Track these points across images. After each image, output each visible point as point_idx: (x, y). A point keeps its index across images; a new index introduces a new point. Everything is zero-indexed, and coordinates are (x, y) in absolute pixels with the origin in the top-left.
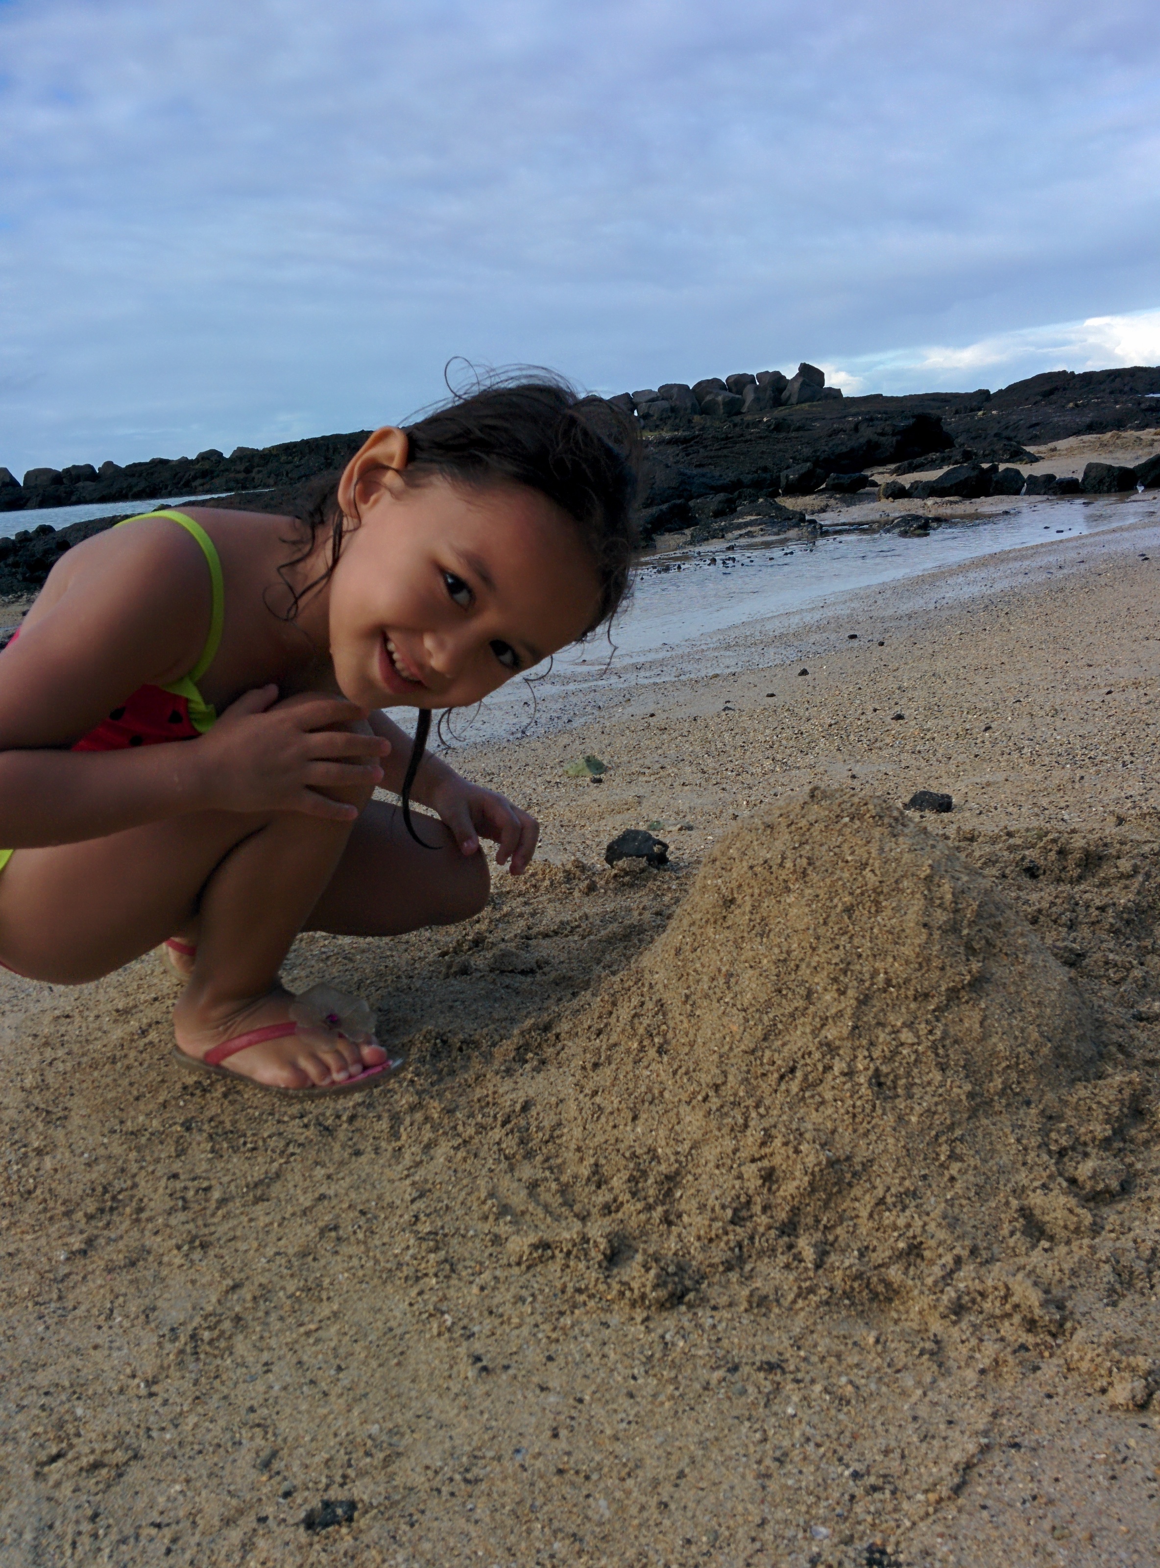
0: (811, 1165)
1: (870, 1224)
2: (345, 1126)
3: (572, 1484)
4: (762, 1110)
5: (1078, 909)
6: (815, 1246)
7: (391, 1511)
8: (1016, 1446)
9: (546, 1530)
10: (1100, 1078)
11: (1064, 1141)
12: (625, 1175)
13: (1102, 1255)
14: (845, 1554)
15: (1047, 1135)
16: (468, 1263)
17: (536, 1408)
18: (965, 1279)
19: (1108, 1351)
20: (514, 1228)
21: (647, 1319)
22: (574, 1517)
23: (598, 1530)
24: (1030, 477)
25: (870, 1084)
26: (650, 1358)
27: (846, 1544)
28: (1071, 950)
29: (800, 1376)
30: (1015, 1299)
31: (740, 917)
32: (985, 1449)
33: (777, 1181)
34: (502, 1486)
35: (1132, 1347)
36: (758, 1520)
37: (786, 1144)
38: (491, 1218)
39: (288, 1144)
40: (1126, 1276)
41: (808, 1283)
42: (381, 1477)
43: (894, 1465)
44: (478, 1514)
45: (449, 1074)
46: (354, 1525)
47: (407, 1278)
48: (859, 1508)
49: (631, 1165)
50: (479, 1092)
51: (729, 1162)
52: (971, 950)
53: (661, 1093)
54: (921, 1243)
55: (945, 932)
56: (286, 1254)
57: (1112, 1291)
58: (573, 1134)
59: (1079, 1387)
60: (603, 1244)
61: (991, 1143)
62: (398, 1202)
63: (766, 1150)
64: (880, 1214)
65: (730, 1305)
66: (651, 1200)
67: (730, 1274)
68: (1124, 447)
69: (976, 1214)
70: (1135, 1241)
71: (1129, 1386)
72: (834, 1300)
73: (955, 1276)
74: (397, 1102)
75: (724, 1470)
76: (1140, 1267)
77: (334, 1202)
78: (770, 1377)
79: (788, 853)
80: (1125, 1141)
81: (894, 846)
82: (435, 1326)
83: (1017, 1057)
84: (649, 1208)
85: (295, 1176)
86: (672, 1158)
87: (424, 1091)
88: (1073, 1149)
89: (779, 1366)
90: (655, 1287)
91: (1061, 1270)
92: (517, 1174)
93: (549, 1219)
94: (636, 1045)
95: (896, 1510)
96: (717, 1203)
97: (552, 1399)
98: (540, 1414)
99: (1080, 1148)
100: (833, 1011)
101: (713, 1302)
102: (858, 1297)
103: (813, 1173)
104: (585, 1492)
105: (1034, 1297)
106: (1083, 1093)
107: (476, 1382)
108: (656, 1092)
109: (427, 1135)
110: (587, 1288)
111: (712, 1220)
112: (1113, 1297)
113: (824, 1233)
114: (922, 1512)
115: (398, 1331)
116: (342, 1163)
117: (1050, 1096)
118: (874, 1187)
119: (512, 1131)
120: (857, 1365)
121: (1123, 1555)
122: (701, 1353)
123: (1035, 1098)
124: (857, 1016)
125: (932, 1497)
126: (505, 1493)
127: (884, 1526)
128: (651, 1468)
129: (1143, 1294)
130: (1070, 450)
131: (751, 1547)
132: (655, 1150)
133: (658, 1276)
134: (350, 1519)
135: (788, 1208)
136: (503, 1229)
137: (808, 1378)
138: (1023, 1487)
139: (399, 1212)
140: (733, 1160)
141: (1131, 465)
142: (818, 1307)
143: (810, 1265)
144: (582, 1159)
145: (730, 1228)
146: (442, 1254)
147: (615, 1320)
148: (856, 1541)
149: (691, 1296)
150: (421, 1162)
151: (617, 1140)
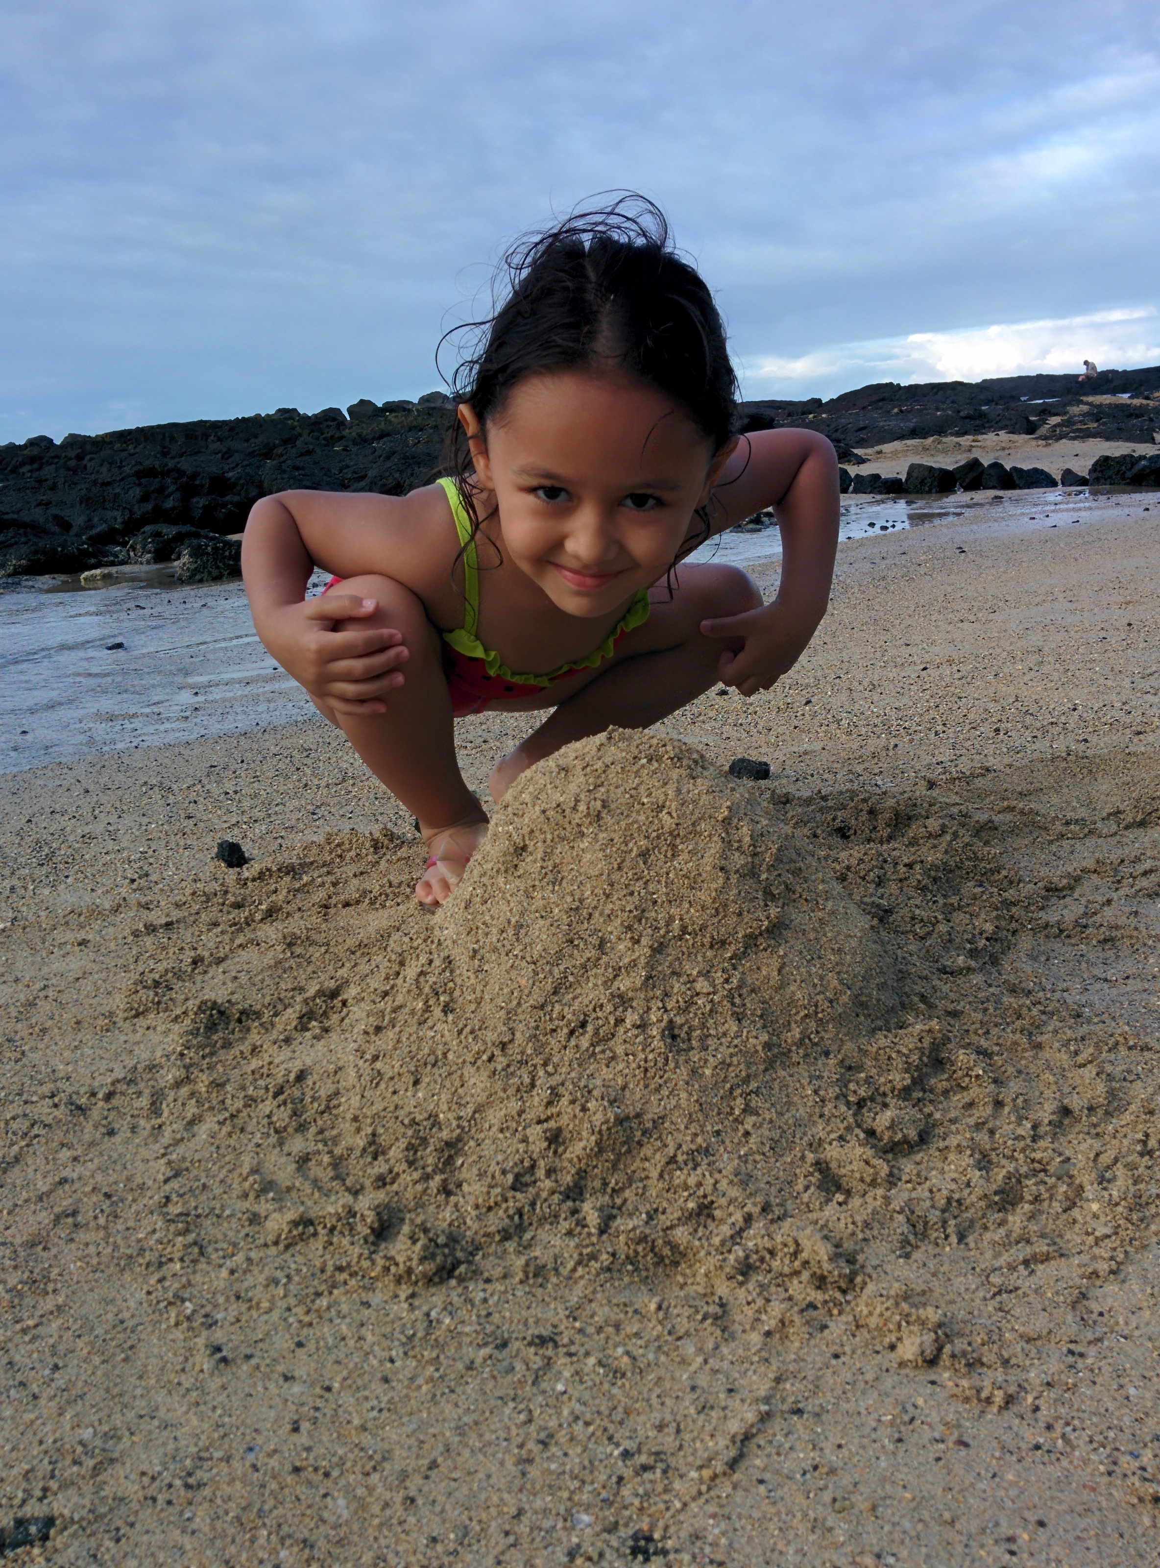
0: (598, 1124)
1: (660, 1185)
2: (101, 1104)
3: (309, 1483)
4: (550, 1069)
5: (886, 866)
6: (601, 1209)
7: (94, 1527)
8: (799, 1412)
9: (273, 1537)
10: (901, 1028)
11: (862, 1092)
12: (402, 1144)
13: (895, 1205)
14: (607, 1542)
15: (846, 1086)
16: (218, 1246)
17: (278, 1401)
18: (755, 1237)
19: (897, 1304)
20: (277, 1206)
21: (413, 1295)
22: (307, 1520)
23: (333, 1533)
24: (857, 476)
25: (663, 1036)
26: (411, 1338)
27: (609, 1532)
28: (878, 906)
29: (573, 1349)
30: (804, 1255)
31: (531, 864)
32: (765, 1418)
33: (564, 1143)
34: (227, 1490)
35: (923, 1299)
36: (513, 1511)
37: (573, 1102)
38: (252, 1195)
39: (33, 1125)
40: (920, 1227)
41: (589, 1250)
42: (88, 1488)
43: (669, 1441)
44: (197, 1523)
45: (223, 1047)
46: (49, 1544)
47: (148, 1265)
48: (626, 1492)
49: (410, 1133)
50: (255, 1063)
51: (514, 1125)
52: (769, 895)
53: (445, 1055)
54: (712, 1202)
55: (743, 876)
56: (12, 1244)
57: (905, 1242)
58: (350, 1103)
59: (866, 1345)
60: (370, 1217)
61: (787, 1096)
62: (150, 1183)
63: (554, 1110)
64: (671, 1173)
65: (505, 1276)
66: (429, 1169)
67: (507, 1244)
68: (945, 451)
69: (770, 1170)
70: (931, 1191)
71: (918, 1341)
72: (616, 1266)
73: (745, 1235)
74: (163, 1077)
75: (481, 1457)
76: (934, 1216)
77: (77, 1185)
78: (541, 1352)
79: (582, 796)
80: (925, 1091)
81: (691, 787)
82: (173, 1315)
83: (816, 1006)
84: (427, 1177)
85: (35, 1161)
86: (454, 1123)
87: (191, 1065)
88: (872, 1099)
89: (551, 1339)
90: (422, 1260)
91: (854, 1223)
92: (286, 1149)
93: (317, 1195)
94: (420, 1005)
95: (666, 1490)
96: (497, 1168)
97: (296, 1389)
98: (281, 1406)
99: (879, 1099)
100: (626, 960)
101: (486, 1275)
102: (642, 1261)
103: (600, 1132)
104: (322, 1491)
105: (823, 1251)
106: (883, 1042)
107: (212, 1375)
108: (439, 1053)
109: (192, 1109)
110: (349, 1265)
111: (491, 1186)
112: (906, 1249)
113: (611, 1196)
114: (694, 1491)
115: (130, 1324)
116: (92, 1144)
117: (849, 1046)
118: (666, 1146)
119: (285, 1103)
120: (637, 1335)
121: (907, 1524)
122: (467, 1329)
123: (834, 1048)
124: (650, 965)
125: (706, 1473)
126: (230, 1499)
127: (653, 1509)
128: (401, 1459)
129: (937, 1244)
130: (895, 454)
131: (504, 1542)
132: (437, 1116)
133: (425, 1248)
134: (45, 1538)
135: (573, 1171)
136: (263, 1207)
137: (582, 1351)
138: (804, 1456)
139: (149, 1194)
140: (518, 1123)
141: (950, 468)
142: (598, 1274)
143: (593, 1230)
144: (358, 1130)
145: (510, 1194)
146: (191, 1237)
147: (376, 1298)
148: (621, 1528)
149: (462, 1268)
150: (182, 1139)
151: (396, 1107)
